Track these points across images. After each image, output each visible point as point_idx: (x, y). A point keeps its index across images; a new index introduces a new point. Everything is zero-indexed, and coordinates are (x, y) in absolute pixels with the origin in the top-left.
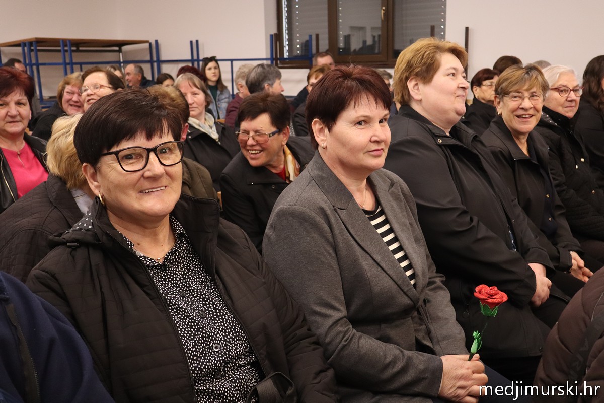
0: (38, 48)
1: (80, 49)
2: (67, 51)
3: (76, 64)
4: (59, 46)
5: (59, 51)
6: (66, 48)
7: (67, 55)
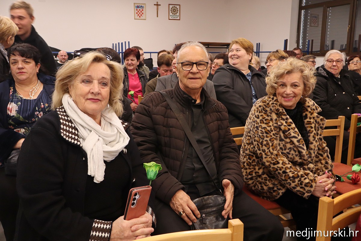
1: (209, 46)
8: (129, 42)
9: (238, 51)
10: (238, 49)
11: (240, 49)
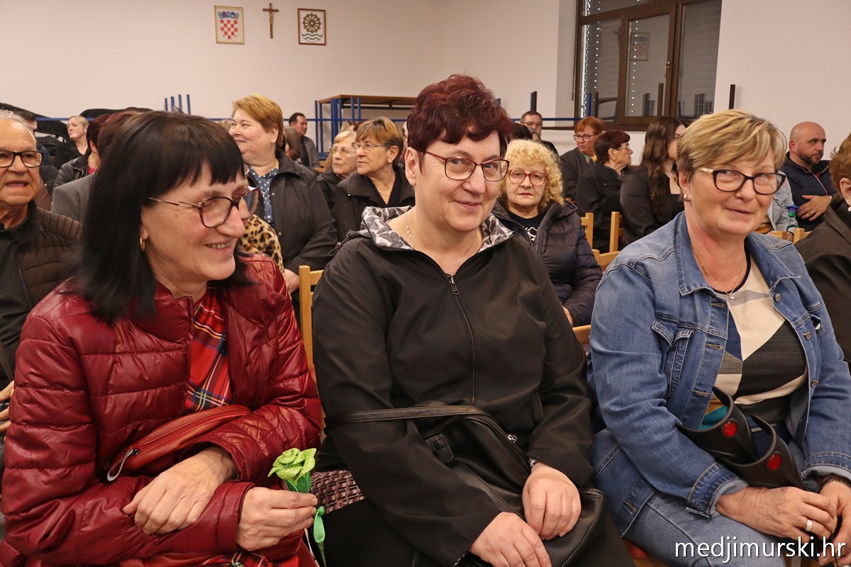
0: (362, 105)
1: (393, 106)
2: (356, 107)
3: (345, 120)
4: (350, 103)
5: (349, 107)
6: (355, 105)
7: (356, 111)
8: (188, 96)
9: (245, 126)
10: (244, 123)
11: (248, 121)
